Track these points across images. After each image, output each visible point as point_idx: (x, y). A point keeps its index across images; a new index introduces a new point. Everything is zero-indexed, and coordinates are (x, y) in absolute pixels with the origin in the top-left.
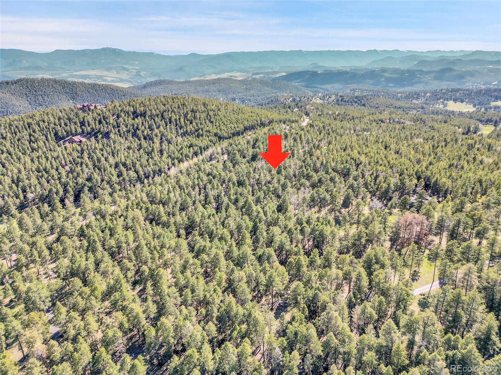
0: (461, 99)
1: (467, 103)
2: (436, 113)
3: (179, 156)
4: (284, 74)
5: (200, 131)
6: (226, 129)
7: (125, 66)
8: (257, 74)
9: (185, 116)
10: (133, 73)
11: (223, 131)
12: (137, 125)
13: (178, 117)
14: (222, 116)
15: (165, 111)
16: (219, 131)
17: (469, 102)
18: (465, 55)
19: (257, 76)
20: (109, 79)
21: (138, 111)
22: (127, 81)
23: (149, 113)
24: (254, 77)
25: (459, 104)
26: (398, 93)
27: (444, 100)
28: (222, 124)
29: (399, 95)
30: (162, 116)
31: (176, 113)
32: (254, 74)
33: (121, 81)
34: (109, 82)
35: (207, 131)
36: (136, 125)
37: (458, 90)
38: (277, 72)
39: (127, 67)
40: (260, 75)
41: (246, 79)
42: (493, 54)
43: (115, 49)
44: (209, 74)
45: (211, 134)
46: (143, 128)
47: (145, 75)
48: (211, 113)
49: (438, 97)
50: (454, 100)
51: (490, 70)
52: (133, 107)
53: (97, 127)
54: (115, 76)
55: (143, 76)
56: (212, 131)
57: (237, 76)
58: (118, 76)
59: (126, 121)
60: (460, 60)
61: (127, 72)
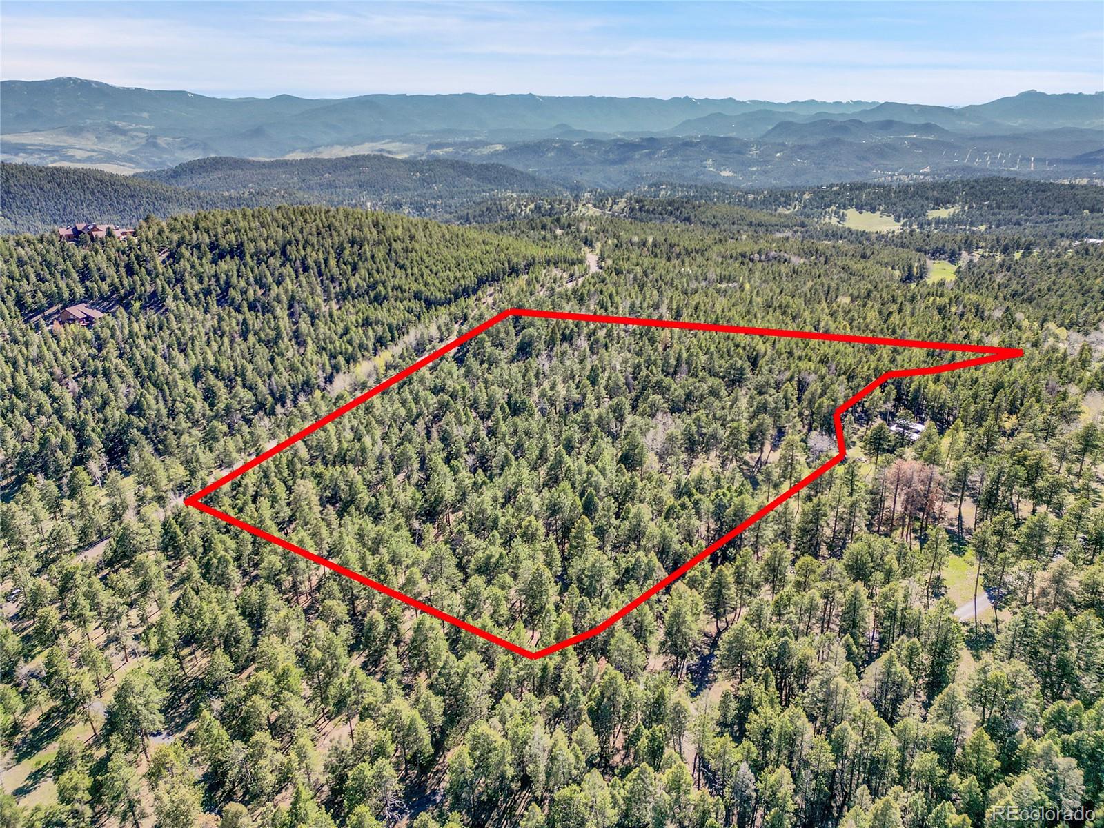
0: (871, 204)
1: (883, 212)
2: (833, 236)
3: (346, 349)
4: (499, 147)
5: (381, 288)
6: (437, 282)
7: (116, 123)
8: (440, 146)
9: (339, 253)
10: (138, 141)
11: (432, 288)
12: (227, 275)
13: (321, 256)
14: (421, 253)
15: (290, 243)
16: (422, 288)
17: (887, 212)
18: (865, 111)
19: (440, 152)
20: (79, 154)
21: (223, 243)
22: (125, 159)
23: (250, 248)
24: (432, 152)
25: (867, 214)
26: (746, 193)
27: (839, 207)
28: (426, 271)
29: (751, 197)
30: (284, 253)
31: (317, 247)
32: (431, 146)
33: (110, 158)
34: (79, 161)
35: (394, 288)
36: (223, 278)
37: (863, 186)
38: (484, 144)
39: (121, 124)
40: (447, 150)
41: (415, 157)
42: (916, 110)
43: (89, 83)
44: (327, 146)
45: (406, 294)
46: (243, 283)
47: (168, 144)
48: (398, 246)
49: (827, 200)
50: (857, 208)
51: (915, 144)
52: (208, 233)
53: (125, 282)
54: (94, 147)
55: (165, 146)
56: (407, 287)
57: (395, 150)
58: (100, 147)
59: (197, 265)
60: (855, 121)
61: (123, 138)
